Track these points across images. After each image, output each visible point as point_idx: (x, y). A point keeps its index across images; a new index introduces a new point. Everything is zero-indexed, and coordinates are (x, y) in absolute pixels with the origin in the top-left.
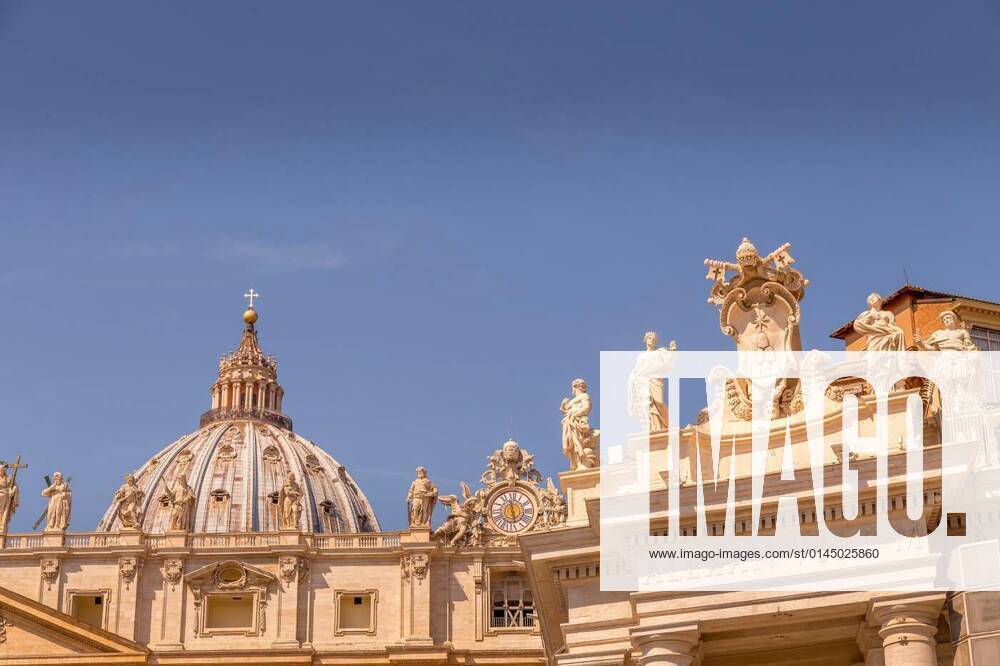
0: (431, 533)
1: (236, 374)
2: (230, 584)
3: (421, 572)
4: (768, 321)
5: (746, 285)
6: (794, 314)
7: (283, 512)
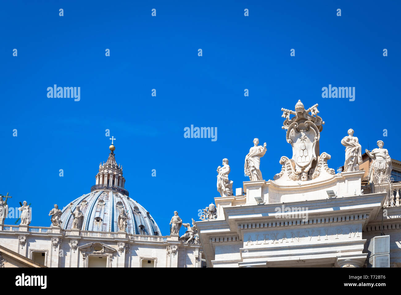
0: (179, 238)
1: (106, 171)
2: (98, 252)
3: (174, 252)
4: (306, 138)
5: (298, 121)
6: (317, 136)
7: (119, 224)
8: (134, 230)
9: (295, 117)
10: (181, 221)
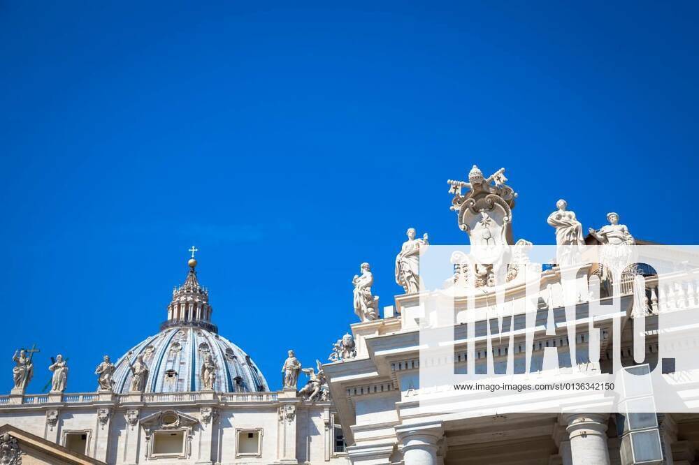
0: (297, 392)
1: (183, 298)
2: (169, 425)
3: (290, 417)
4: (490, 221)
5: (475, 197)
6: (507, 216)
7: (203, 378)
8: (226, 386)
9: (470, 191)
10: (300, 365)
